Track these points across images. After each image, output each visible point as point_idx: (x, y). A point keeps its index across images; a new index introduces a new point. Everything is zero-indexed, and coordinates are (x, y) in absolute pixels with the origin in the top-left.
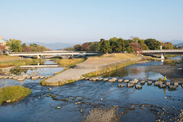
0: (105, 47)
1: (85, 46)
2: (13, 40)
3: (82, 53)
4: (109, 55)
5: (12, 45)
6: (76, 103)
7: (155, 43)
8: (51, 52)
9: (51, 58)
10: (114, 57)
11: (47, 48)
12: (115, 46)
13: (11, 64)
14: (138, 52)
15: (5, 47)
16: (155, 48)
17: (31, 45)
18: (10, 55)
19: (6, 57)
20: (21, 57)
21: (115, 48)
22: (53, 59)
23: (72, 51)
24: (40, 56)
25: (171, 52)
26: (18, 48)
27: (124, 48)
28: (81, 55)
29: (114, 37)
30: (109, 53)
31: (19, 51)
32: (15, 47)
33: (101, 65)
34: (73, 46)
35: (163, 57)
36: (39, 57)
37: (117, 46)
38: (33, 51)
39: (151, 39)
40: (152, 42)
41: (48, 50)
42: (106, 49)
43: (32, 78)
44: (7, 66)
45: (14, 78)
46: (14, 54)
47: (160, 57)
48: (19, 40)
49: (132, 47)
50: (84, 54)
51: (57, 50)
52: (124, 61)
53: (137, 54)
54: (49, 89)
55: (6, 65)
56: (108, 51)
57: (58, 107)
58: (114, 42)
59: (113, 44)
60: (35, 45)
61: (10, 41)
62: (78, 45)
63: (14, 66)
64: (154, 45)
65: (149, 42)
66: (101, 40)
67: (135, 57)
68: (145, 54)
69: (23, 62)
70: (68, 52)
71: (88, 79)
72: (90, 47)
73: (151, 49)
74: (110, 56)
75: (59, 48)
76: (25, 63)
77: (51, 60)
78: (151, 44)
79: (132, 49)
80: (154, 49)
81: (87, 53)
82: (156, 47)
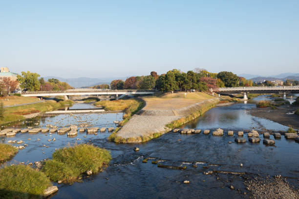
0: (169, 83)
1: (130, 83)
2: (27, 72)
3: (131, 91)
4: (175, 94)
5: (26, 81)
6: (207, 173)
7: (232, 77)
8: (75, 90)
9: (83, 100)
10: (184, 97)
11: (70, 84)
12: (182, 82)
13: (33, 109)
14: (212, 90)
15: (16, 84)
16: (232, 85)
17: (50, 81)
18: (23, 95)
19: (19, 99)
20: (39, 99)
21: (182, 84)
22: (88, 101)
23: (108, 90)
24: (68, 96)
25: (261, 90)
26: (34, 85)
27: (195, 84)
28: (127, 96)
29: (174, 70)
30: (175, 91)
31: (35, 90)
32: (30, 83)
33: (181, 110)
34: (110, 82)
35: (246, 97)
36: (66, 98)
37: (185, 82)
38: (54, 89)
39: (226, 73)
40: (227, 77)
41: (72, 89)
42: (171, 86)
43: (89, 131)
44: (29, 111)
45: (59, 131)
46: (29, 93)
47: (242, 98)
48: (36, 74)
49: (205, 83)
50: (134, 93)
51: (81, 88)
52: (203, 104)
53: (211, 93)
54: (135, 148)
55: (26, 110)
56: (174, 89)
57: (186, 182)
58: (180, 77)
59: (179, 79)
60: (56, 81)
61: (23, 75)
62: (117, 81)
63: (39, 112)
64: (231, 80)
65: (224, 76)
66: (152, 73)
67: (210, 98)
68: (222, 94)
69: (48, 106)
70: (103, 91)
71: (180, 132)
72: (140, 84)
73: (227, 86)
74: (178, 97)
75: (84, 86)
76: (51, 107)
77: (85, 103)
78: (227, 79)
79: (205, 86)
80: (230, 86)
81: (138, 91)
82: (233, 83)
